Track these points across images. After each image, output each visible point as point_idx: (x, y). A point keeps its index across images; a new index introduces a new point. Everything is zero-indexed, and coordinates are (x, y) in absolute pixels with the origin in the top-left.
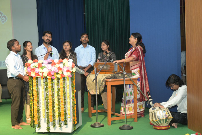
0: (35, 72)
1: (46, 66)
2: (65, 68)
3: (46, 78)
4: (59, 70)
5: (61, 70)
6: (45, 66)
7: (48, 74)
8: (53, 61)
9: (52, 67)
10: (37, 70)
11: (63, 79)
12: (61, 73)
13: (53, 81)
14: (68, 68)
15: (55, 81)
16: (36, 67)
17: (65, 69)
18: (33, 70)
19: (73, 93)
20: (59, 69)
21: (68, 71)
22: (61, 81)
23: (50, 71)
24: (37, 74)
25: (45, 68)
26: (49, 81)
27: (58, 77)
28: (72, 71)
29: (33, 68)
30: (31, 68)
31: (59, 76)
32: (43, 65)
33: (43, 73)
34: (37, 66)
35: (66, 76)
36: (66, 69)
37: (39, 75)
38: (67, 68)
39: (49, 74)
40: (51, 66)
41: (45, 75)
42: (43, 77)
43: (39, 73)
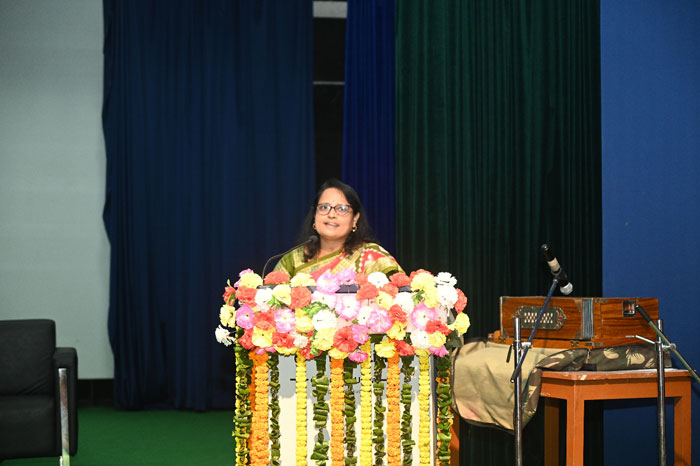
0: (274, 329)
1: (330, 300)
2: (420, 314)
3: (321, 358)
4: (393, 322)
5: (404, 321)
6: (323, 302)
7: (336, 340)
8: (365, 281)
9: (360, 306)
10: (284, 319)
11: (401, 364)
12: (400, 337)
13: (351, 372)
14: (435, 314)
15: (366, 371)
16: (283, 306)
17: (422, 319)
18: (267, 318)
19: (445, 432)
20: (396, 314)
21: (433, 327)
22: (393, 373)
23: (349, 324)
24: (284, 338)
25: (326, 311)
26: (335, 374)
27: (380, 354)
28: (451, 327)
29: (265, 309)
30: (255, 309)
31: (385, 350)
32: (317, 296)
33: (312, 334)
34: (288, 302)
35: (418, 352)
36: (427, 319)
37: (290, 344)
38: (432, 315)
39: (344, 338)
40: (357, 303)
41: (324, 341)
42: (313, 352)
43: (294, 335)
